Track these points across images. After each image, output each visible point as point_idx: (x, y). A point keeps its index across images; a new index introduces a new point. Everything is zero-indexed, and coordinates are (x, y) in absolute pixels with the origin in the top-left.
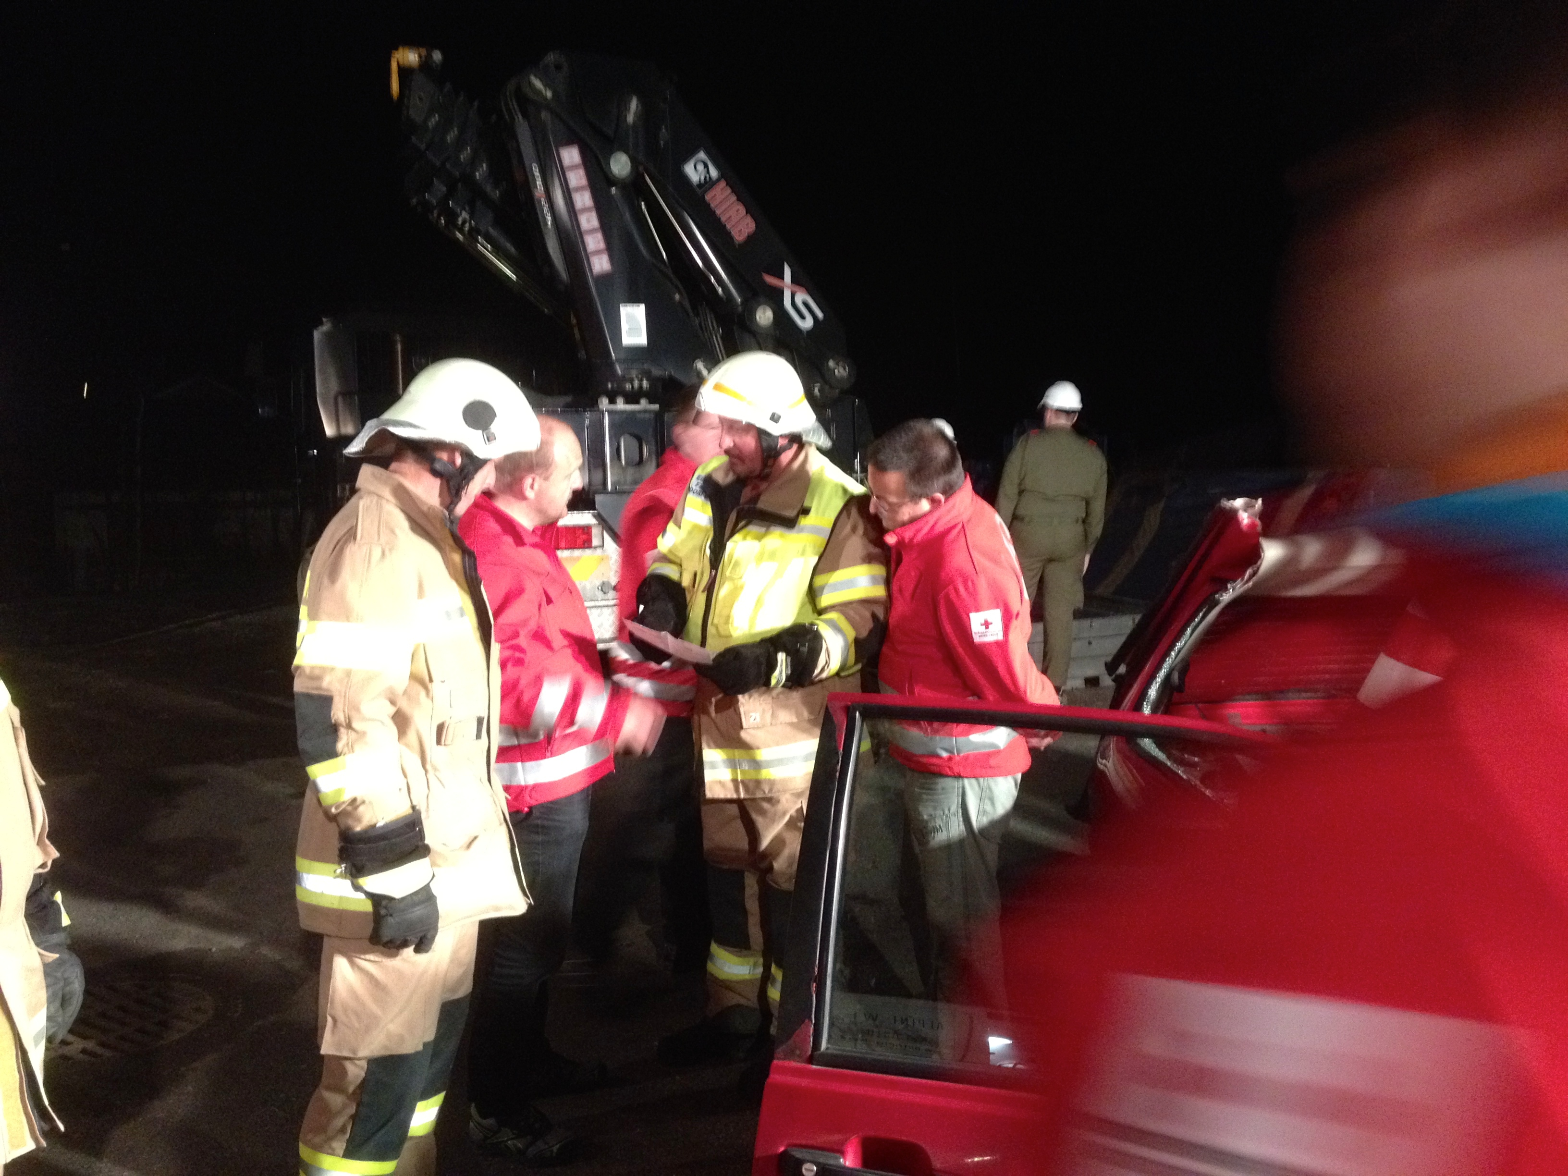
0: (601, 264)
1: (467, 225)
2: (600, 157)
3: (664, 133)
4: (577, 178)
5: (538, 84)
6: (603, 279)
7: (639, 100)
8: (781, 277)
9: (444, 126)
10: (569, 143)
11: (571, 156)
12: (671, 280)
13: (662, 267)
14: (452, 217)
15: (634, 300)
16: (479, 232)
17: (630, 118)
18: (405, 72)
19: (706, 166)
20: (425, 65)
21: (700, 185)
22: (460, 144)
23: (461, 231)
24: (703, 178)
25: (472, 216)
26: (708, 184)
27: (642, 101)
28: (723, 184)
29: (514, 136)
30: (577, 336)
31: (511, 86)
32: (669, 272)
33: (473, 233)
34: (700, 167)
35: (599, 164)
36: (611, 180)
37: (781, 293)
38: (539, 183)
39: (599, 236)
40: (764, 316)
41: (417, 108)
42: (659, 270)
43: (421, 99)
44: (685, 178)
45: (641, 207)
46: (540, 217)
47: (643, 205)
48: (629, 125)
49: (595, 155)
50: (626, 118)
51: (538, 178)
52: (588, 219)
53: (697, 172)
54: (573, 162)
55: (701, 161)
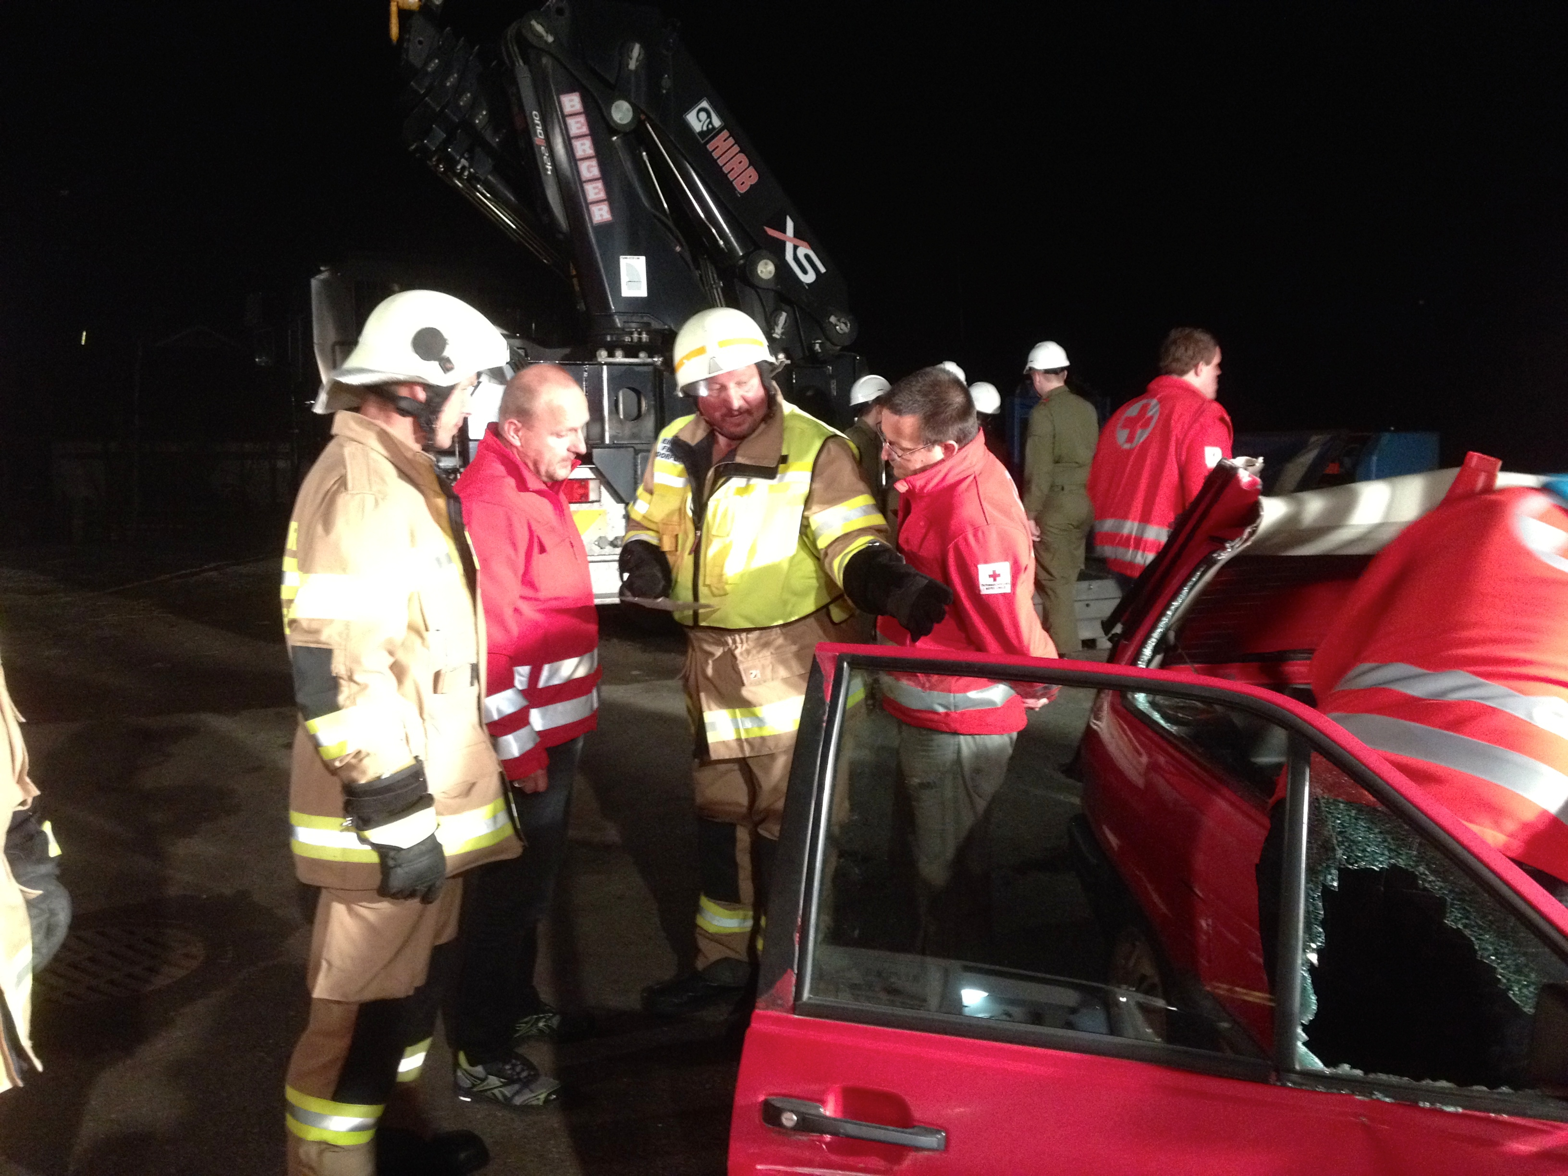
0: (601, 214)
1: (466, 173)
2: (602, 106)
3: (666, 81)
4: (578, 125)
5: (539, 28)
6: (603, 229)
7: (642, 47)
8: (783, 230)
9: (445, 70)
10: (571, 90)
11: (572, 102)
12: (670, 229)
13: (663, 218)
14: (451, 163)
15: (634, 251)
16: (478, 181)
17: (632, 65)
18: (405, 15)
19: (709, 116)
20: (425, 7)
21: (702, 134)
22: (458, 91)
23: (459, 176)
24: (705, 128)
25: (471, 160)
26: (710, 133)
27: (644, 47)
28: (725, 133)
29: (514, 82)
30: (577, 288)
31: (511, 31)
32: (670, 223)
33: (473, 179)
34: (703, 115)
35: (600, 109)
36: (612, 128)
37: (782, 245)
38: (539, 129)
39: (600, 184)
40: (766, 270)
41: (415, 54)
42: (659, 220)
43: (420, 42)
44: (687, 127)
45: (642, 156)
46: (540, 164)
47: (644, 154)
48: (631, 71)
49: (596, 102)
50: (628, 65)
51: (538, 125)
52: (589, 168)
53: (700, 121)
54: (573, 109)
55: (704, 110)
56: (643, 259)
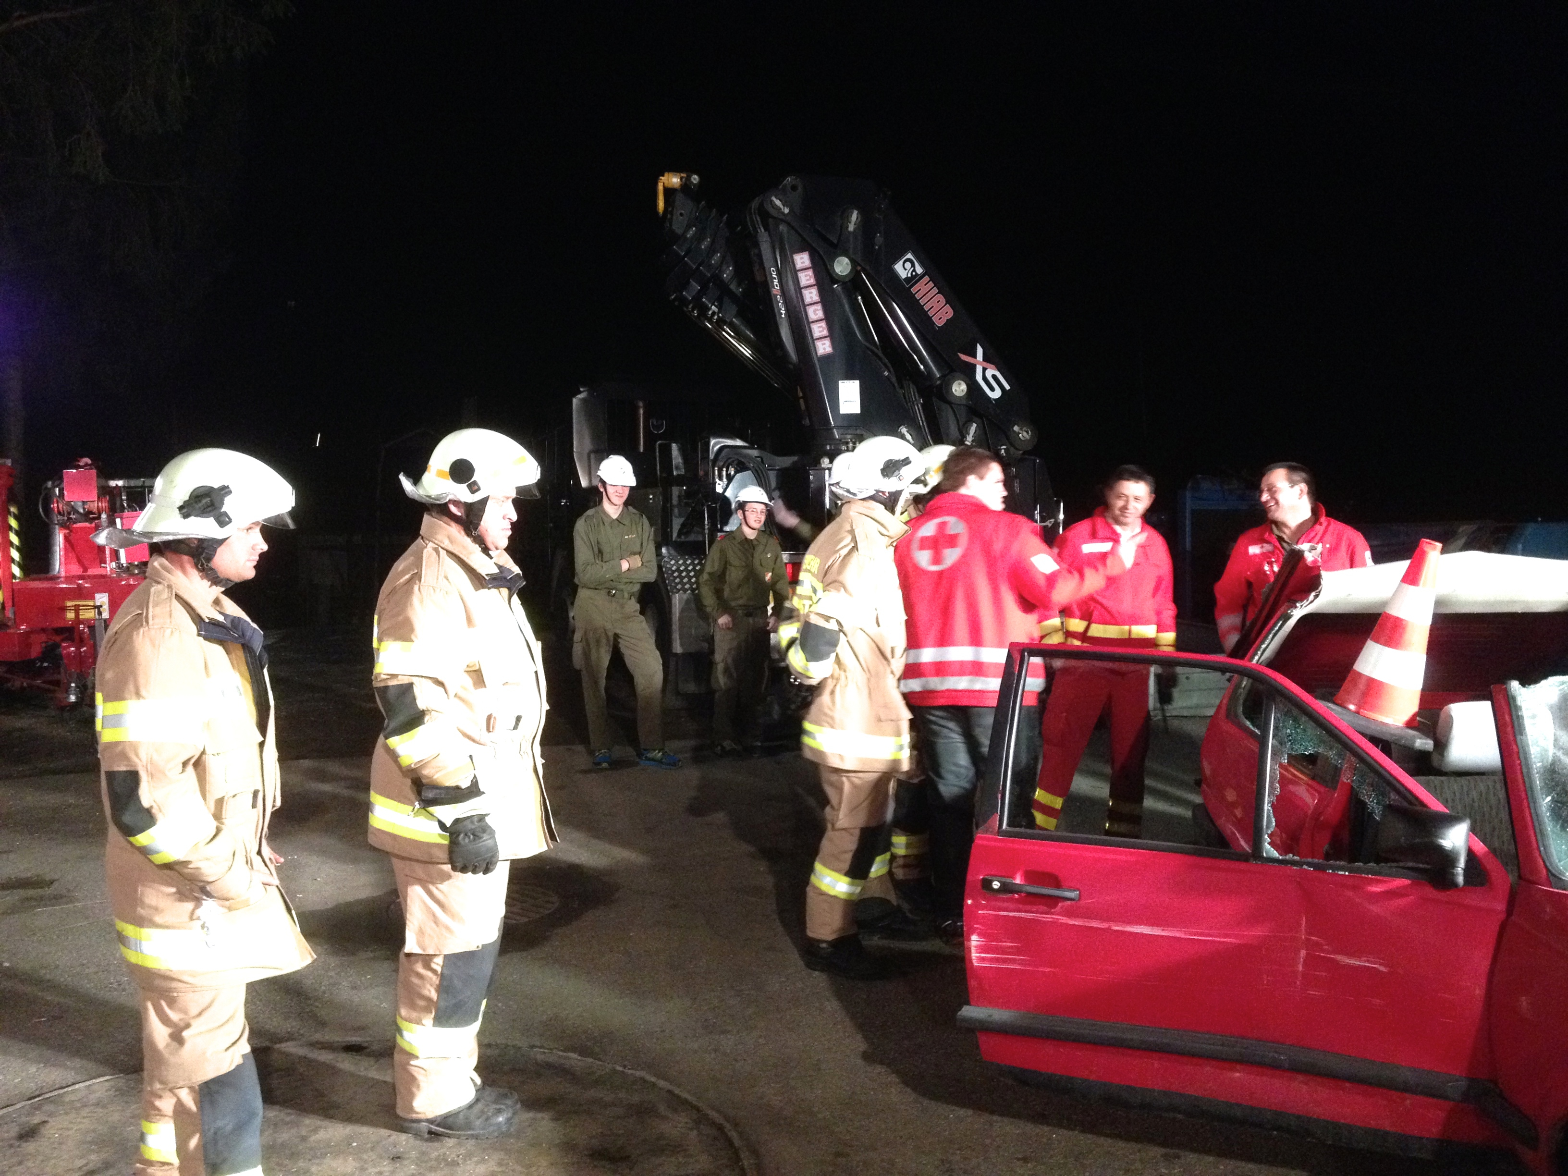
0: (824, 347)
1: (716, 317)
2: (826, 261)
3: (879, 238)
4: (806, 278)
5: (778, 203)
6: (826, 358)
7: (859, 213)
8: (974, 356)
9: (699, 238)
10: (801, 250)
11: (802, 260)
12: (880, 359)
13: (873, 348)
14: (704, 309)
15: (849, 377)
16: (725, 323)
17: (851, 228)
18: (669, 192)
19: (913, 265)
20: (685, 186)
21: (907, 280)
22: (711, 251)
23: (710, 321)
24: (909, 275)
25: (720, 307)
26: (914, 279)
27: (862, 212)
28: (927, 278)
29: (757, 245)
30: (803, 407)
31: (755, 204)
32: (880, 354)
33: (720, 323)
34: (908, 265)
35: (825, 265)
36: (833, 278)
37: (973, 367)
38: (776, 282)
39: (823, 324)
40: (959, 388)
41: (678, 224)
42: (872, 351)
43: (681, 214)
44: (895, 276)
45: (858, 300)
46: (776, 310)
47: (860, 298)
48: (850, 233)
49: (822, 259)
50: (847, 227)
51: (775, 279)
52: (815, 311)
53: (906, 269)
54: (804, 265)
55: (909, 260)
56: (857, 383)
